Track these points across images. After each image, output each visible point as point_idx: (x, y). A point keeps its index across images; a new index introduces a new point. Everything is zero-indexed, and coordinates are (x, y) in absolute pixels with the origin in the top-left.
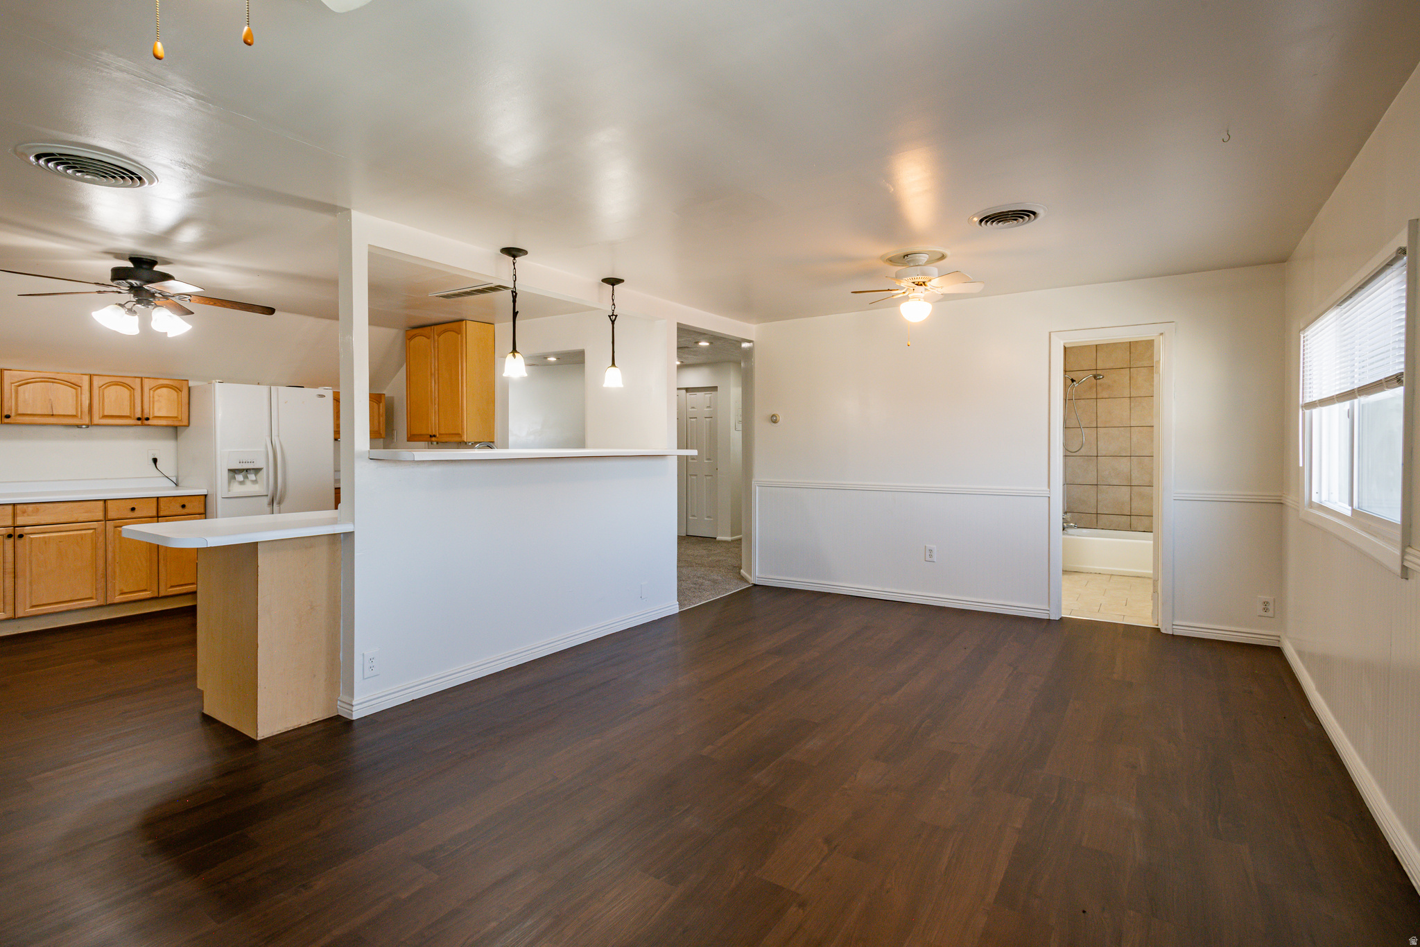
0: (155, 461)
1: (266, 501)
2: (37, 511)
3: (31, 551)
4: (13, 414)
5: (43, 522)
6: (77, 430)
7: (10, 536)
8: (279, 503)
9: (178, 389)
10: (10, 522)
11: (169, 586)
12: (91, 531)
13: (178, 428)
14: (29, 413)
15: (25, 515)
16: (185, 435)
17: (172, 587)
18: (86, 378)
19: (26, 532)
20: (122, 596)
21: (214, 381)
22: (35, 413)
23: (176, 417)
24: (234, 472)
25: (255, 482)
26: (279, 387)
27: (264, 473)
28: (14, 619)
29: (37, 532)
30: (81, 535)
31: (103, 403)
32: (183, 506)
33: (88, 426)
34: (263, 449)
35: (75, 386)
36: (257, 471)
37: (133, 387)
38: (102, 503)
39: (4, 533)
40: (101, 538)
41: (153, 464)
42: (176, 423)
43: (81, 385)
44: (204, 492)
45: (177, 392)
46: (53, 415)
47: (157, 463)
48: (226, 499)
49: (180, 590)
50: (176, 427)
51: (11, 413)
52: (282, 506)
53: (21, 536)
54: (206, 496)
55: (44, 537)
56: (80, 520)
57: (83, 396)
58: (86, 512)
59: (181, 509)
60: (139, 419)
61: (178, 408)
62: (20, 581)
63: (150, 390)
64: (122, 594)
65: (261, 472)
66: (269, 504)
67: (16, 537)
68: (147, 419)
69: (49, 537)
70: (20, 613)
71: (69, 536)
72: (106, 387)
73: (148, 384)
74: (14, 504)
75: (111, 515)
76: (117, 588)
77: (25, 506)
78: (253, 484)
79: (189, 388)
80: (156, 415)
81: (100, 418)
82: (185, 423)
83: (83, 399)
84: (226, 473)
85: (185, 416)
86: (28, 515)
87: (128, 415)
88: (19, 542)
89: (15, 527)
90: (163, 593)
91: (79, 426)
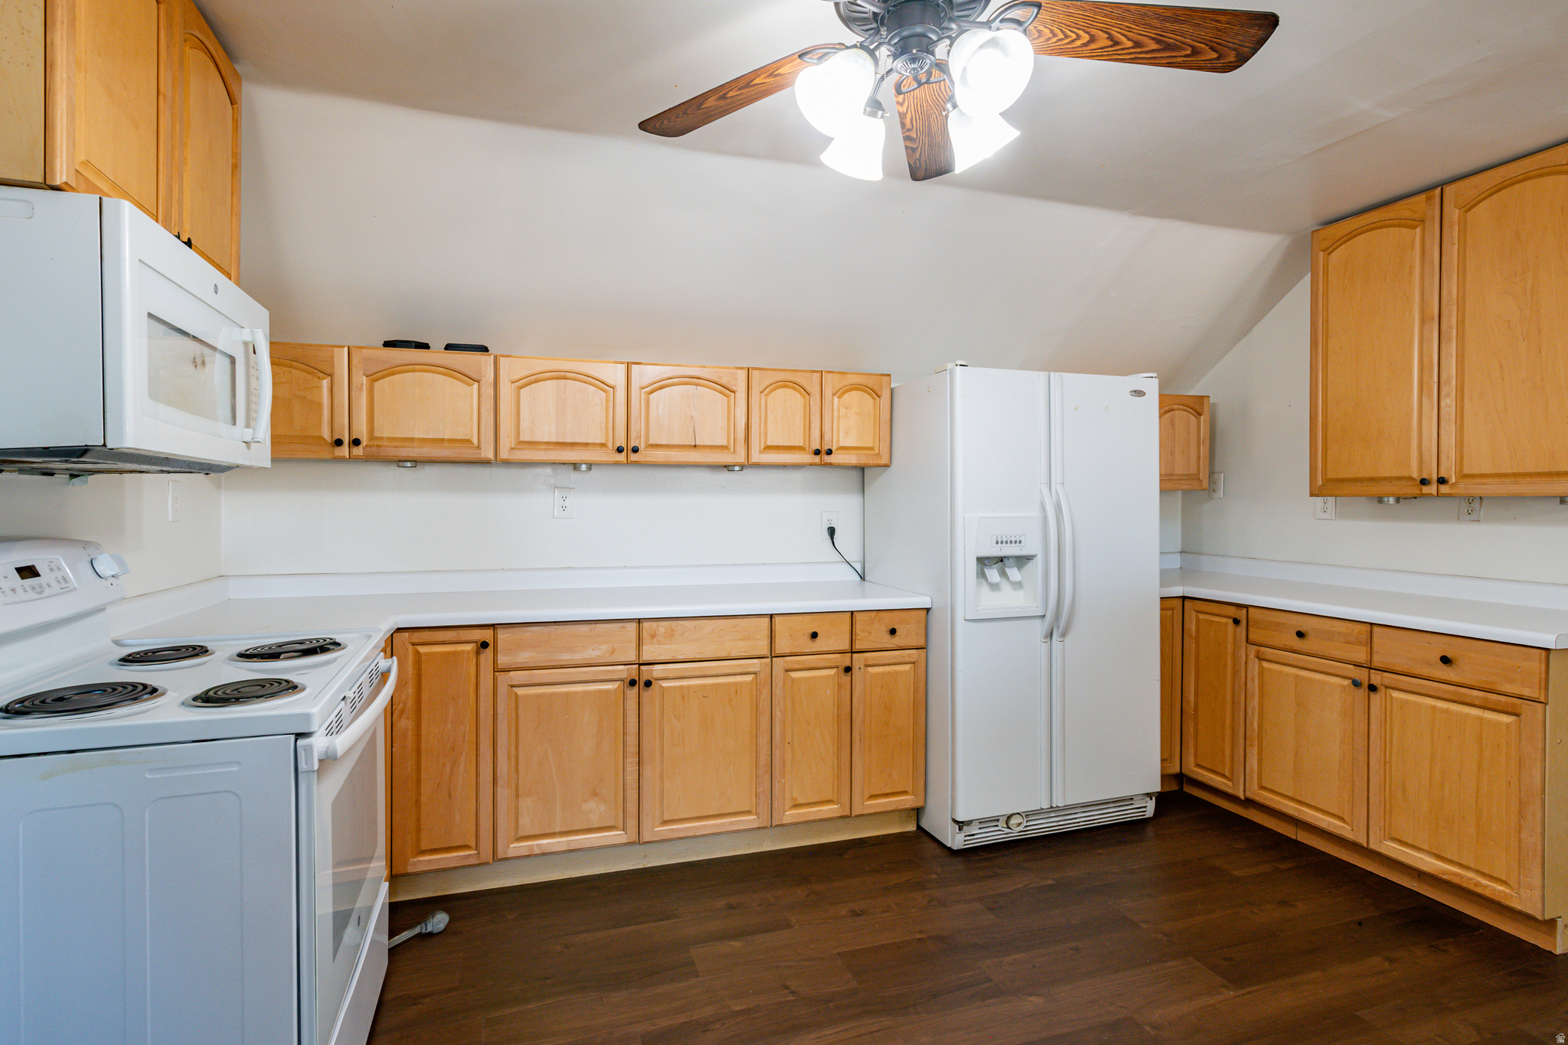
0: (832, 531)
1: (1039, 628)
2: (671, 635)
3: (662, 713)
4: (642, 447)
5: (680, 657)
6: (724, 476)
7: (633, 683)
8: (1064, 635)
9: (876, 394)
10: (632, 656)
11: (866, 796)
12: (749, 678)
13: (866, 472)
14: (663, 443)
15: (655, 641)
16: (878, 484)
17: (872, 797)
18: (742, 374)
19: (655, 675)
20: (794, 812)
21: (950, 366)
22: (671, 443)
23: (871, 449)
24: (983, 562)
25: (1018, 585)
26: (1064, 374)
27: (1037, 565)
28: (639, 842)
29: (671, 675)
30: (735, 684)
31: (766, 423)
32: (893, 632)
33: (742, 467)
34: (1036, 513)
35: (727, 390)
36: (1022, 561)
37: (809, 390)
38: (767, 620)
39: (624, 676)
40: (766, 693)
41: (829, 538)
42: (863, 461)
43: (734, 388)
44: (923, 602)
45: (874, 399)
46: (695, 446)
47: (835, 537)
48: (972, 624)
49: (883, 804)
50: (862, 469)
51: (640, 444)
52: (1068, 639)
53: (648, 684)
54: (928, 610)
55: (681, 687)
56: (734, 654)
57: (738, 409)
58: (743, 640)
59: (888, 636)
60: (817, 452)
61: (874, 427)
62: (647, 771)
63: (834, 395)
64: (797, 806)
65: (1030, 564)
66: (1046, 637)
67: (642, 684)
68: (829, 452)
69: (688, 687)
70: (646, 837)
71: (718, 685)
72: (770, 392)
73: (831, 383)
74: (639, 621)
75: (781, 646)
76: (787, 795)
77: (654, 624)
78: (1015, 589)
79: (892, 391)
80: (841, 444)
81: (761, 452)
82: (884, 461)
83: (738, 415)
84: (973, 565)
85: (885, 446)
86: (659, 643)
87: (801, 444)
88: (647, 694)
89: (640, 664)
90: (857, 811)
91: (728, 467)
